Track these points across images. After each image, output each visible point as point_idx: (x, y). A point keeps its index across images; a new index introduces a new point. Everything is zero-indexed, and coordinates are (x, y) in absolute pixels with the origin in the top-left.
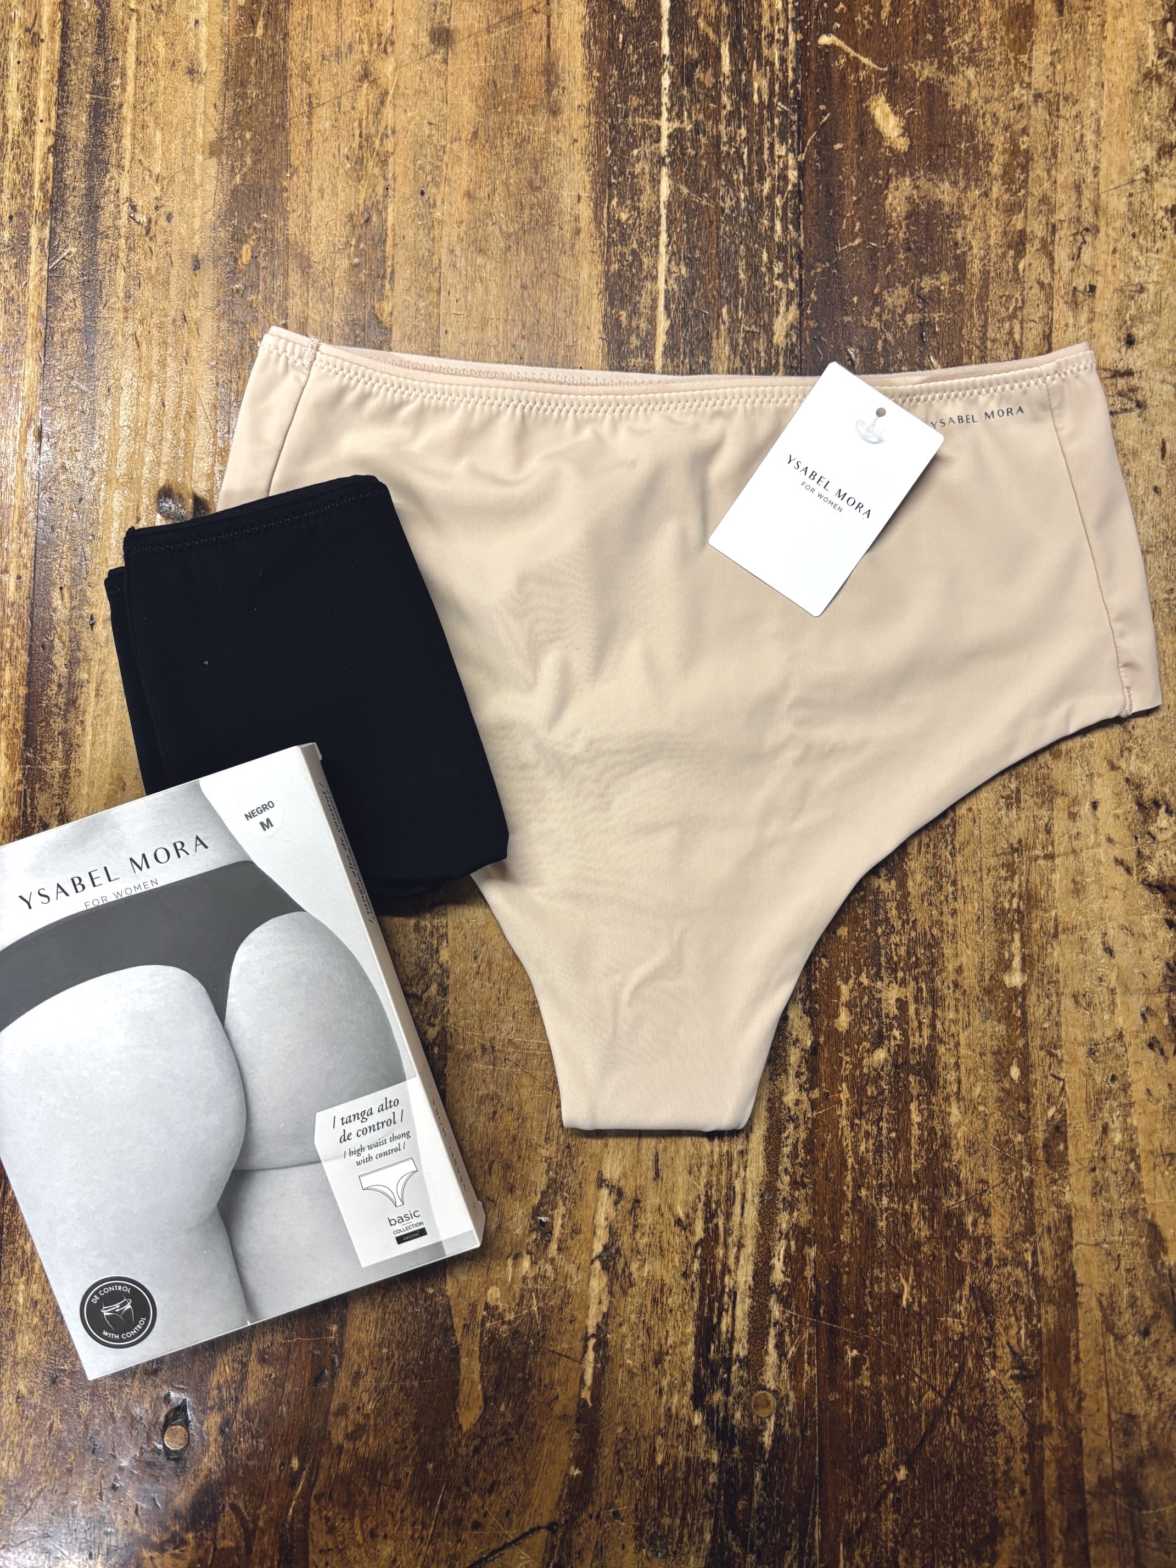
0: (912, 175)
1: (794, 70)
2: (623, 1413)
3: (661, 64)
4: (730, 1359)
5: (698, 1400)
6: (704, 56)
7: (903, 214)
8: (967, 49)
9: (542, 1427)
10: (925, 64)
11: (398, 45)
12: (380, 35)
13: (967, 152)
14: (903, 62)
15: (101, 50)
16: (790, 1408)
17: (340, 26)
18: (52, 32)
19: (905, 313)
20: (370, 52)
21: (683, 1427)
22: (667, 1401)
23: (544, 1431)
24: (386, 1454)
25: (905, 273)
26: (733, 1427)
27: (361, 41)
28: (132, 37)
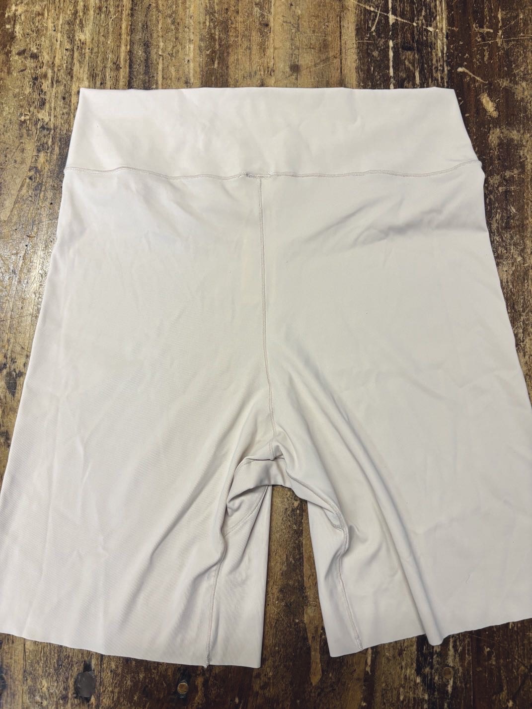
0: (500, 127)
1: (447, 82)
2: (385, 677)
3: (390, 80)
4: (433, 652)
5: (419, 672)
6: (408, 76)
7: (497, 144)
8: (522, 74)
9: (348, 684)
10: (504, 80)
11: (276, 72)
12: (268, 68)
13: (524, 118)
14: (495, 80)
15: (147, 73)
16: (460, 674)
17: (251, 64)
18: (125, 64)
19: (498, 186)
20: (264, 75)
21: (412, 683)
22: (405, 672)
23: (349, 686)
24: (278, 696)
25: (498, 169)
26: (434, 683)
27: (260, 70)
28: (160, 67)
